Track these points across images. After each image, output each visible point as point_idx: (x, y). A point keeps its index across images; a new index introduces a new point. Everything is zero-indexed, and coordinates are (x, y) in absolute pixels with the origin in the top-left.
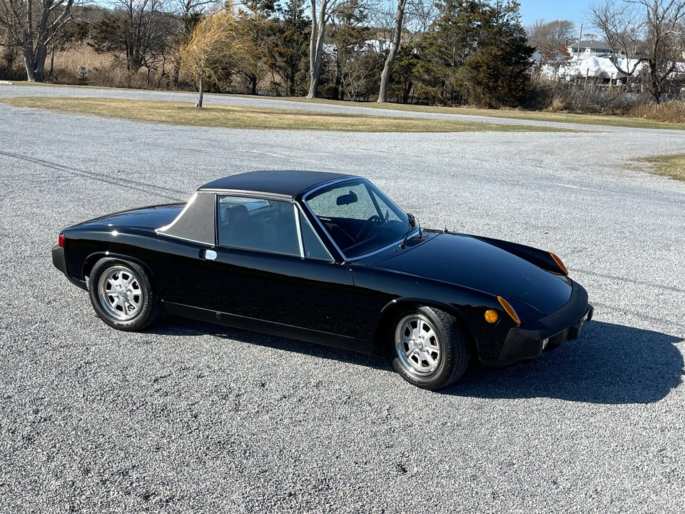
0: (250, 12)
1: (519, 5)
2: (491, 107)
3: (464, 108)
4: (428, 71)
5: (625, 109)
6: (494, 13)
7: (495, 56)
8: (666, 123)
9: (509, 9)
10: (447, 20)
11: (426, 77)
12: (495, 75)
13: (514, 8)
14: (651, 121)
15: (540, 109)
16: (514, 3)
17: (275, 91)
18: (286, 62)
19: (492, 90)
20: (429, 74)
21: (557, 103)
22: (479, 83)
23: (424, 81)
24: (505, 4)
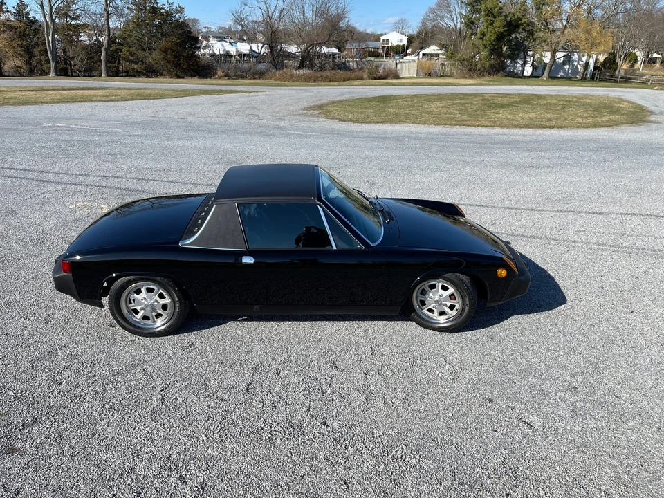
1: (184, 8)
2: (179, 77)
3: (161, 79)
4: (132, 54)
5: (260, 75)
6: (169, 14)
7: (176, 44)
8: (286, 83)
9: (178, 11)
10: (137, 18)
11: (131, 58)
12: (177, 56)
13: (181, 10)
14: (278, 82)
15: (211, 77)
16: (181, 7)
17: (18, 73)
18: (24, 51)
19: (178, 66)
20: (133, 56)
21: (220, 73)
22: (169, 62)
23: (130, 61)
24: (174, 8)
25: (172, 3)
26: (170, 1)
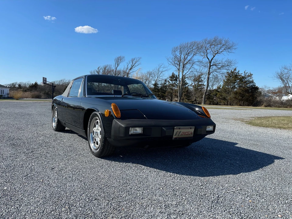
0: (171, 81)
1: (252, 75)
2: (240, 105)
4: (221, 96)
5: (291, 106)
6: (244, 78)
9: (249, 76)
10: (228, 80)
12: (243, 96)
13: (250, 75)
15: (259, 106)
16: (251, 74)
20: (222, 97)
21: (265, 104)
23: (220, 99)
24: (247, 74)
25: (247, 73)
26: (246, 72)
